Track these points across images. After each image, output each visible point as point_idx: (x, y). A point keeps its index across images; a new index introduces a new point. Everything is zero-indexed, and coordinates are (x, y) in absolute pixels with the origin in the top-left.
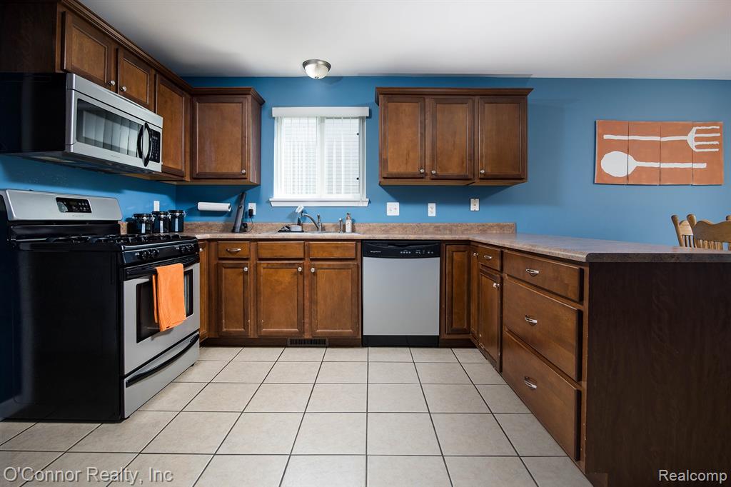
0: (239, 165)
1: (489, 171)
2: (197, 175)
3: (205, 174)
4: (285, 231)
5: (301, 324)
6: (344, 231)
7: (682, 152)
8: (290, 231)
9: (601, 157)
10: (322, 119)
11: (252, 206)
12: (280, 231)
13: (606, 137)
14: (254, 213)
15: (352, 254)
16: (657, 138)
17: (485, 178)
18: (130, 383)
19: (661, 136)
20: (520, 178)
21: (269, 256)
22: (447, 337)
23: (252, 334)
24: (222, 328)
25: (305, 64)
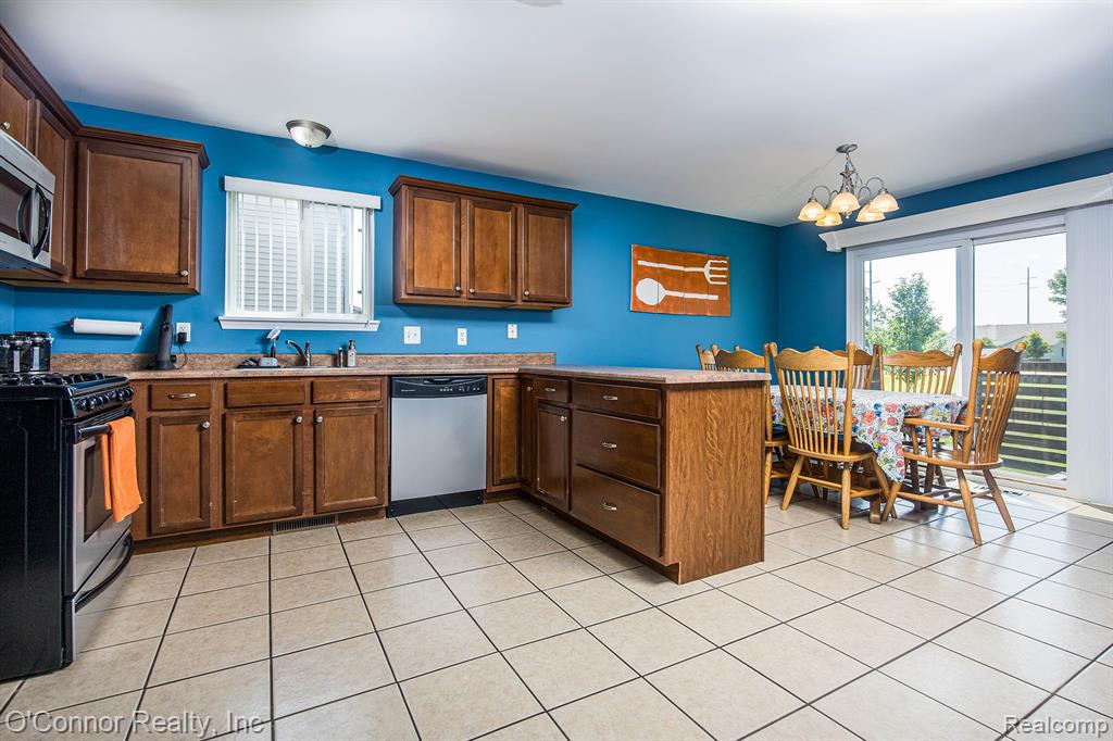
0: (174, 262)
1: (533, 293)
2: (86, 272)
3: (104, 272)
4: (251, 367)
5: (297, 498)
6: (346, 365)
7: (698, 283)
8: (258, 366)
9: (636, 284)
10: (304, 203)
11: (183, 327)
12: (239, 367)
13: (640, 263)
14: (188, 339)
15: (376, 394)
16: (681, 268)
17: (530, 299)
18: (79, 606)
19: (685, 266)
20: (565, 303)
21: (247, 403)
22: (494, 489)
23: (215, 522)
24: (159, 521)
25: (291, 125)
